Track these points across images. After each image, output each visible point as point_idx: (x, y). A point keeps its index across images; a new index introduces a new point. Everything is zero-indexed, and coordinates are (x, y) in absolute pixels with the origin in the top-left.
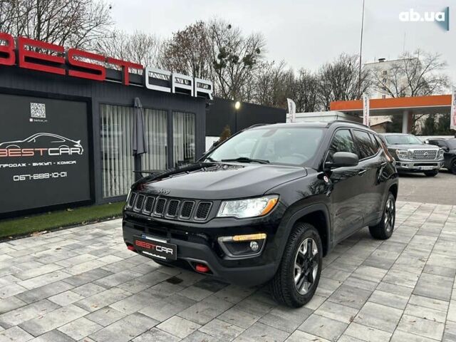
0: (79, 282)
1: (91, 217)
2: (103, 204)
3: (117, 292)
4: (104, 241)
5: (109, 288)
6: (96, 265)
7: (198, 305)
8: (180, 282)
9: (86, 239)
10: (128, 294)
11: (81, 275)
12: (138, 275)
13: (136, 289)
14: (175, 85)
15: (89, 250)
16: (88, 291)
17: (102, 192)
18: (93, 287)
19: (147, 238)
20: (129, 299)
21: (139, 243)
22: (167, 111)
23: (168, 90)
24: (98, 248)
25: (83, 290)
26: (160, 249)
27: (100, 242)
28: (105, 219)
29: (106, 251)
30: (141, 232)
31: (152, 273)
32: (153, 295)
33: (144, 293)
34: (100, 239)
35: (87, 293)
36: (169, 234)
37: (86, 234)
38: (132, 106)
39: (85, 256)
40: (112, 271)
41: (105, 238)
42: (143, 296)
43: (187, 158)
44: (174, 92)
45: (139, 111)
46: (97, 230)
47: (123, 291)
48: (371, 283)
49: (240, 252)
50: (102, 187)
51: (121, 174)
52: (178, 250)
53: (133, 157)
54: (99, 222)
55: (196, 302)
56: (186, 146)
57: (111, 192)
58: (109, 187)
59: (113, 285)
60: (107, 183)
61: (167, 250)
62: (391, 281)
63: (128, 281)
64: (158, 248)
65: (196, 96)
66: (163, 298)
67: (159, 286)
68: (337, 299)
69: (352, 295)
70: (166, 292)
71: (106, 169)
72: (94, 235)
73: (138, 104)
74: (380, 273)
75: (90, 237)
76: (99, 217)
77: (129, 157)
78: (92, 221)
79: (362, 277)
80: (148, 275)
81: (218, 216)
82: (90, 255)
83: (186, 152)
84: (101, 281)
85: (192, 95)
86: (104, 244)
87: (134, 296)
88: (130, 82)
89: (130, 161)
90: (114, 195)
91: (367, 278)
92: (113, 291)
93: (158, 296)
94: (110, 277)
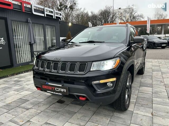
0: (11, 107)
1: (12, 73)
2: (17, 67)
3: (33, 111)
4: (21, 84)
5: (28, 109)
6: (19, 97)
7: (77, 114)
8: (64, 102)
9: (11, 83)
10: (39, 111)
11: (11, 103)
12: (41, 100)
13: (43, 108)
14: (46, 13)
15: (13, 89)
16: (17, 112)
17: (16, 61)
18: (19, 110)
19: (49, 84)
20: (40, 114)
21: (44, 87)
22: (43, 25)
23: (43, 15)
24: (18, 88)
25: (13, 112)
26: (58, 89)
27: (19, 85)
28: (19, 73)
29: (23, 89)
30: (45, 81)
31: (48, 99)
32: (52, 111)
33: (47, 110)
34: (18, 83)
35: (16, 113)
36: (62, 82)
37: (11, 81)
38: (27, 22)
39: (12, 92)
40: (28, 99)
41: (20, 82)
42: (47, 112)
43: (53, 46)
44: (46, 16)
45: (30, 24)
46: (16, 79)
47: (35, 110)
48: (149, 94)
49: (103, 88)
50: (16, 59)
51: (24, 53)
52: (69, 89)
53: (29, 45)
54: (17, 75)
55: (76, 113)
56: (52, 40)
57: (20, 61)
58: (19, 59)
59: (30, 107)
60: (18, 57)
61: (62, 90)
62: (156, 93)
63: (37, 104)
64: (56, 89)
65: (55, 18)
66: (58, 112)
67: (54, 105)
68: (139, 104)
69: (145, 101)
70: (59, 108)
71: (17, 51)
72: (15, 81)
73: (29, 21)
74: (149, 89)
75: (13, 82)
76: (16, 72)
77: (27, 46)
78: (13, 75)
79: (143, 92)
80: (47, 100)
81: (91, 70)
82: (14, 92)
83: (52, 43)
84: (23, 105)
85: (54, 18)
86: (21, 85)
87: (42, 113)
88: (25, 11)
89: (28, 47)
90: (22, 62)
91: (146, 92)
92: (31, 110)
93: (55, 111)
94: (27, 103)
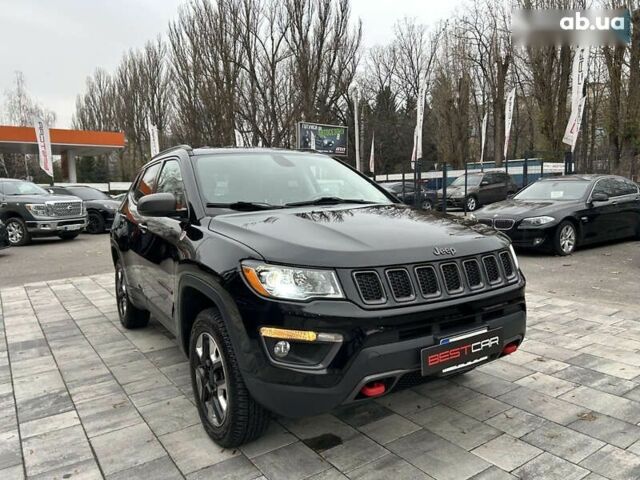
19: (451, 340)
21: (434, 360)
26: (479, 346)
36: (479, 318)
61: (490, 343)
64: (475, 348)
